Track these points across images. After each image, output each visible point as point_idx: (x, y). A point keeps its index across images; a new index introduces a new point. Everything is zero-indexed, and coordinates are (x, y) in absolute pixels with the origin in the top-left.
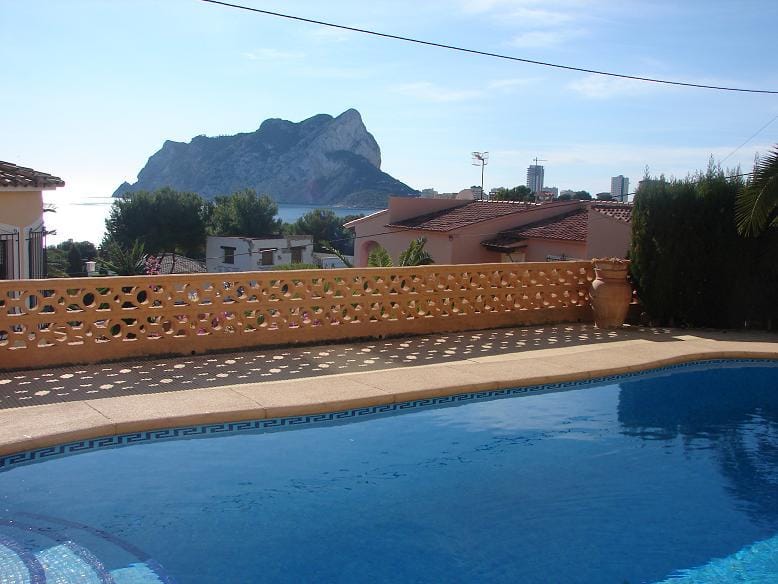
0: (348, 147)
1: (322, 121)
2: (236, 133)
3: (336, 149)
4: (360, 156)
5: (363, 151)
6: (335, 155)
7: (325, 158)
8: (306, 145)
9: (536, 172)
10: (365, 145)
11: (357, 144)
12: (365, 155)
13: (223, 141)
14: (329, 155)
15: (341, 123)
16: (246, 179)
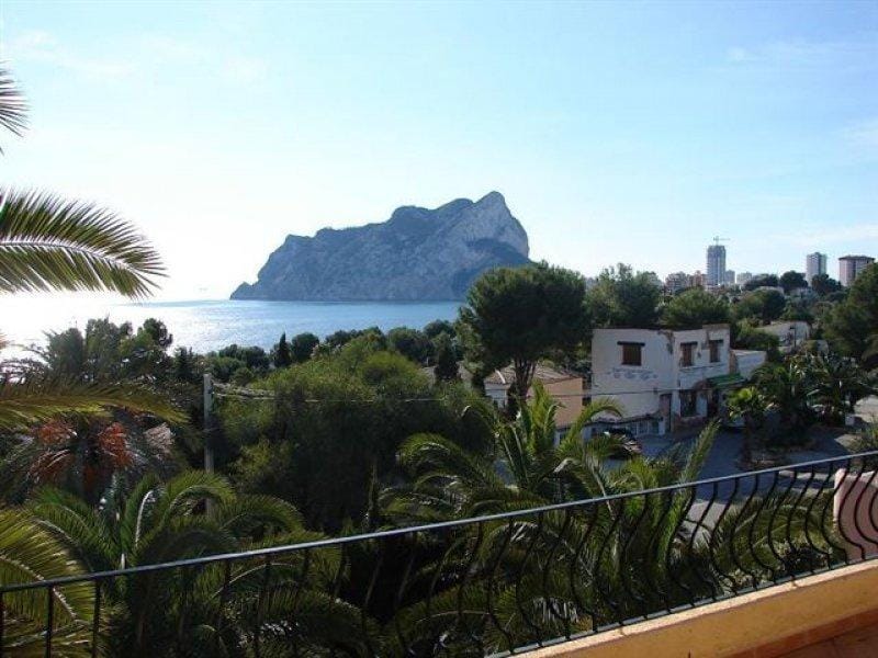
0: (491, 235)
1: (461, 205)
2: (366, 224)
3: (478, 237)
4: (505, 244)
5: (508, 238)
6: (478, 244)
7: (466, 248)
8: (443, 235)
9: (717, 254)
10: (510, 231)
11: (502, 230)
12: (510, 241)
13: (351, 233)
14: (469, 244)
15: (484, 209)
16: (379, 274)
